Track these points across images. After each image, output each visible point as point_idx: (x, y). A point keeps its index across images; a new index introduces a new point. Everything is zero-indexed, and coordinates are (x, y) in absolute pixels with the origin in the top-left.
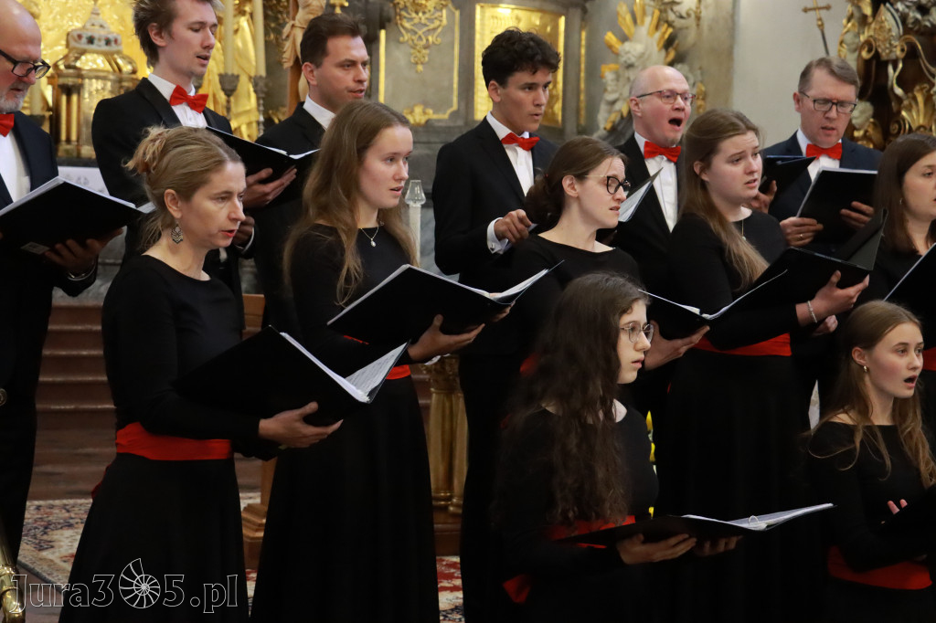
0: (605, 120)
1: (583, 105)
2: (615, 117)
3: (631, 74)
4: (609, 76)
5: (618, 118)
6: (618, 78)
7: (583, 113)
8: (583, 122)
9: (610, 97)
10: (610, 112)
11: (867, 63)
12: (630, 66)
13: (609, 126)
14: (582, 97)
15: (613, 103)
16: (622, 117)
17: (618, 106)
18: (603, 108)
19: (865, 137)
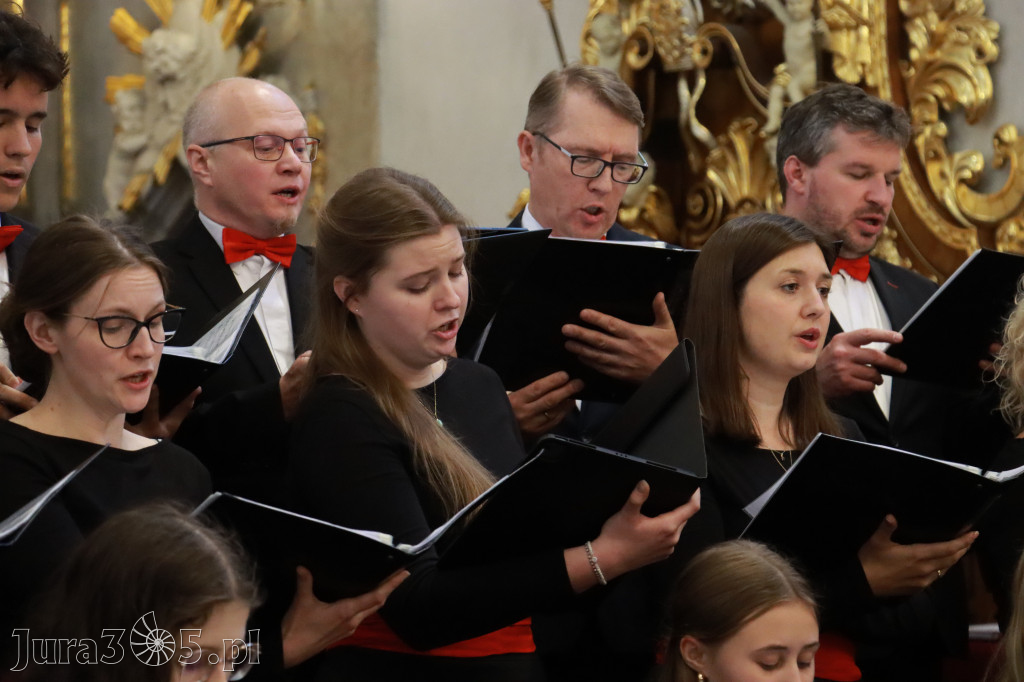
0: (118, 189)
1: (70, 159)
2: (139, 184)
3: (170, 95)
4: (123, 98)
5: (147, 187)
6: (143, 102)
7: (71, 175)
8: (71, 192)
9: (130, 143)
10: (129, 173)
11: (638, 79)
12: (167, 80)
13: (128, 202)
14: (69, 143)
15: (135, 155)
16: (155, 184)
17: (145, 161)
18: (115, 165)
19: (642, 220)
